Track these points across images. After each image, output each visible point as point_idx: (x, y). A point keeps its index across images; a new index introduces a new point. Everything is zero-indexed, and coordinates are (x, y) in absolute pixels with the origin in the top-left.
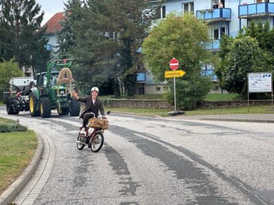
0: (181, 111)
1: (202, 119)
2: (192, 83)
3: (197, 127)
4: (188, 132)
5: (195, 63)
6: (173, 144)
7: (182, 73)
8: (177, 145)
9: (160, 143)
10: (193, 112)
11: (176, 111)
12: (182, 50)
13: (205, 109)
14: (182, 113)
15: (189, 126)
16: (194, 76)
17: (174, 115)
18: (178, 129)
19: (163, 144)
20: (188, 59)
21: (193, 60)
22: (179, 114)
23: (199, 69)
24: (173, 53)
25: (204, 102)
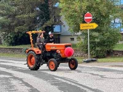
0: (94, 59)
1: (112, 66)
2: (103, 34)
3: (109, 73)
4: (102, 76)
5: (106, 17)
6: (90, 87)
7: (95, 26)
8: (93, 88)
9: (79, 86)
10: (104, 60)
11: (89, 59)
12: (94, 6)
13: (114, 57)
14: (95, 61)
15: (101, 72)
16: (104, 28)
17: (88, 62)
18: (93, 74)
19: (81, 87)
20: (100, 14)
21: (104, 14)
22: (93, 61)
23: (109, 22)
24: (87, 7)
25: (114, 51)
